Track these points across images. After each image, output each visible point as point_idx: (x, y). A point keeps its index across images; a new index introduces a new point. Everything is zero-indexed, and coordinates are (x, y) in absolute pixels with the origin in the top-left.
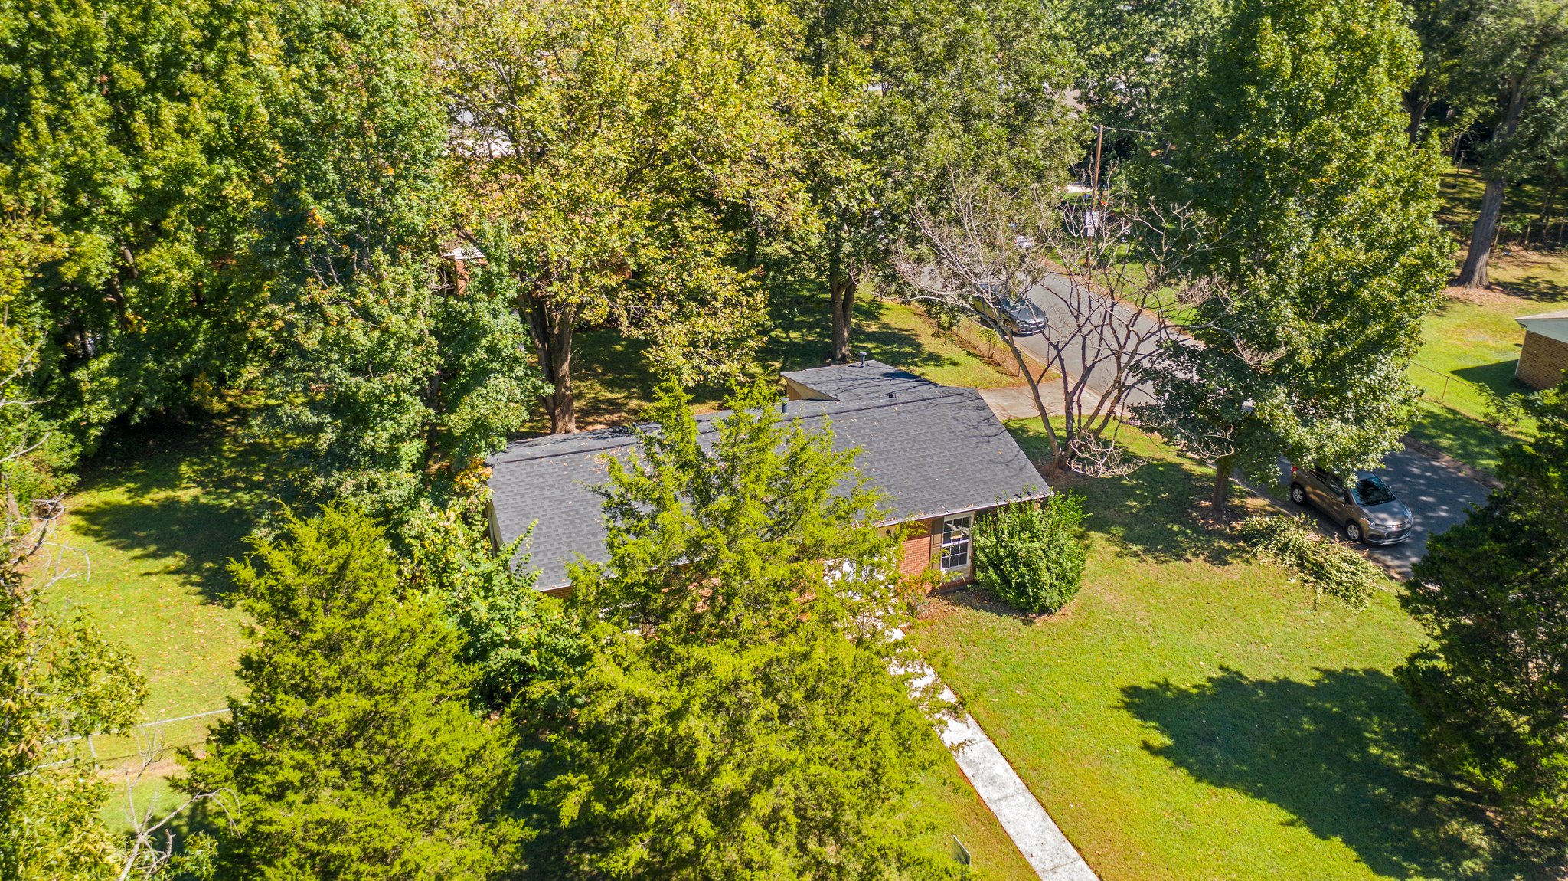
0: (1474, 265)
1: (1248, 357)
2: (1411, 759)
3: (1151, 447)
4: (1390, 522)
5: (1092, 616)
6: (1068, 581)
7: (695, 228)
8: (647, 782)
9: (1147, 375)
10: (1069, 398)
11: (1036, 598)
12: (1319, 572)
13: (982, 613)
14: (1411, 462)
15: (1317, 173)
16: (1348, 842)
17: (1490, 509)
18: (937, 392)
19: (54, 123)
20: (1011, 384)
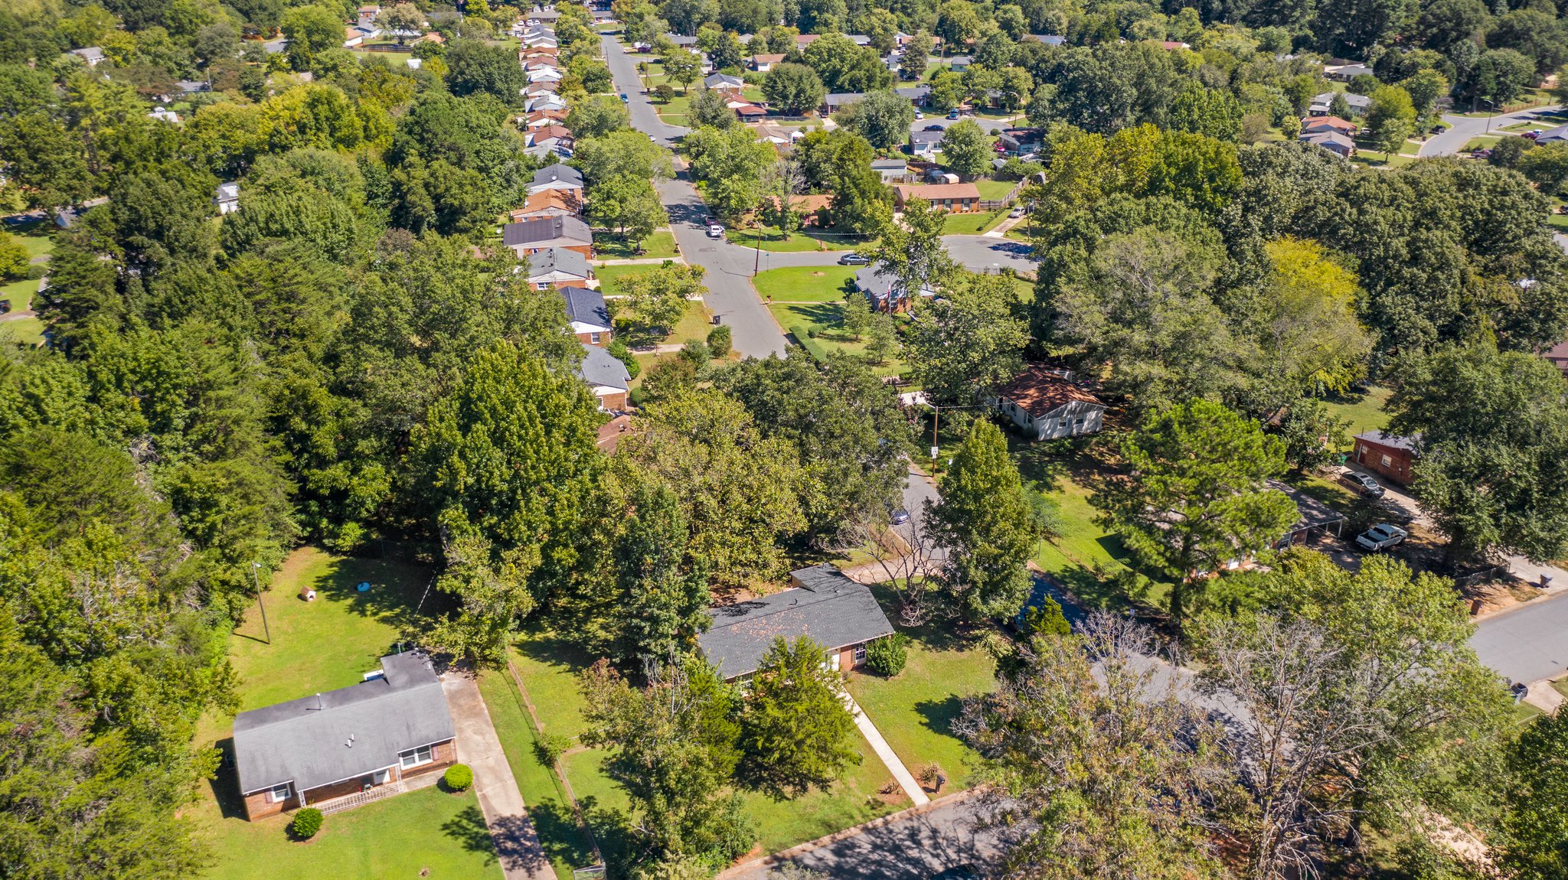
5: (909, 675)
6: (900, 665)
11: (889, 670)
13: (868, 676)
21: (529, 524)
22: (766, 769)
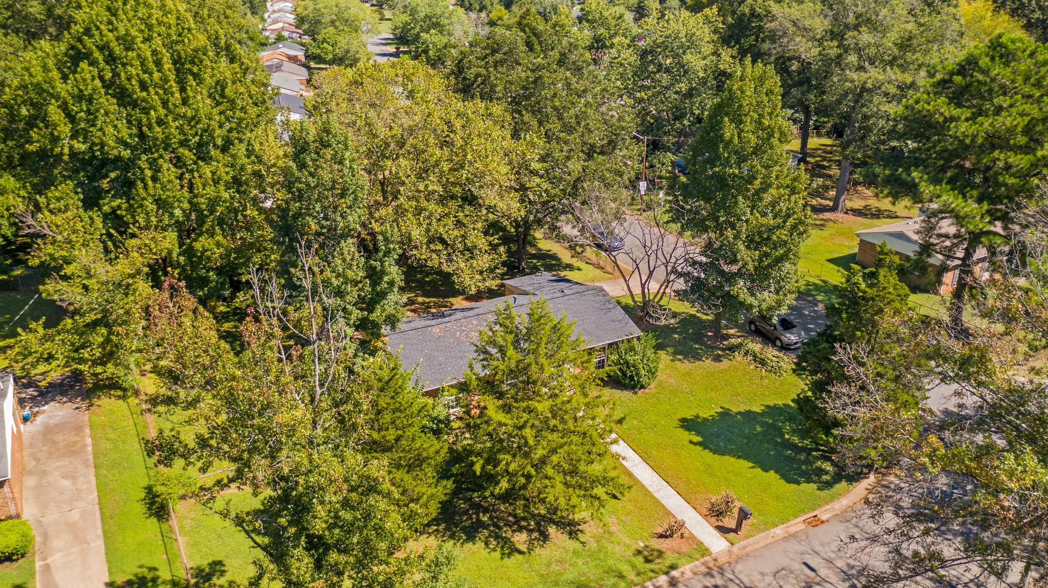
0: (839, 201)
1: (726, 268)
2: (803, 438)
3: (685, 308)
4: (793, 338)
5: (663, 388)
6: (652, 373)
7: (466, 216)
8: (506, 457)
9: (680, 275)
10: (643, 286)
11: (639, 381)
12: (763, 363)
13: (614, 390)
14: (804, 308)
15: (751, 183)
16: (776, 472)
17: (826, 330)
18: (584, 288)
19: (154, 179)
20: (610, 279)
21: (159, 202)
22: (486, 510)
